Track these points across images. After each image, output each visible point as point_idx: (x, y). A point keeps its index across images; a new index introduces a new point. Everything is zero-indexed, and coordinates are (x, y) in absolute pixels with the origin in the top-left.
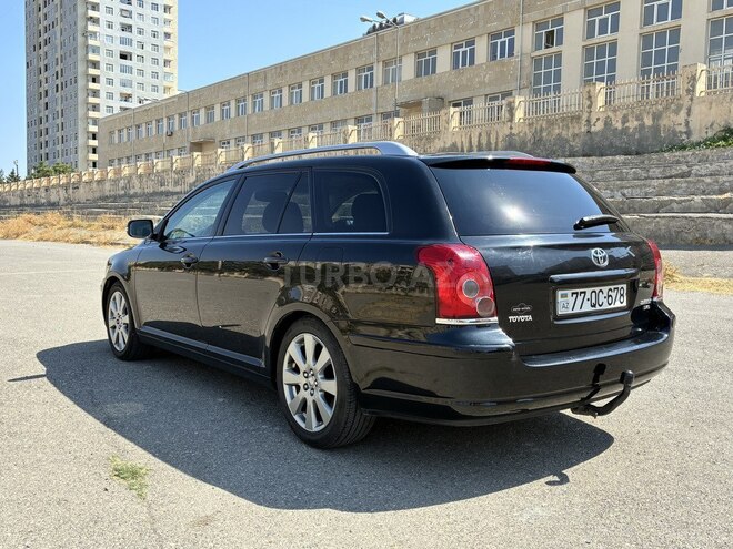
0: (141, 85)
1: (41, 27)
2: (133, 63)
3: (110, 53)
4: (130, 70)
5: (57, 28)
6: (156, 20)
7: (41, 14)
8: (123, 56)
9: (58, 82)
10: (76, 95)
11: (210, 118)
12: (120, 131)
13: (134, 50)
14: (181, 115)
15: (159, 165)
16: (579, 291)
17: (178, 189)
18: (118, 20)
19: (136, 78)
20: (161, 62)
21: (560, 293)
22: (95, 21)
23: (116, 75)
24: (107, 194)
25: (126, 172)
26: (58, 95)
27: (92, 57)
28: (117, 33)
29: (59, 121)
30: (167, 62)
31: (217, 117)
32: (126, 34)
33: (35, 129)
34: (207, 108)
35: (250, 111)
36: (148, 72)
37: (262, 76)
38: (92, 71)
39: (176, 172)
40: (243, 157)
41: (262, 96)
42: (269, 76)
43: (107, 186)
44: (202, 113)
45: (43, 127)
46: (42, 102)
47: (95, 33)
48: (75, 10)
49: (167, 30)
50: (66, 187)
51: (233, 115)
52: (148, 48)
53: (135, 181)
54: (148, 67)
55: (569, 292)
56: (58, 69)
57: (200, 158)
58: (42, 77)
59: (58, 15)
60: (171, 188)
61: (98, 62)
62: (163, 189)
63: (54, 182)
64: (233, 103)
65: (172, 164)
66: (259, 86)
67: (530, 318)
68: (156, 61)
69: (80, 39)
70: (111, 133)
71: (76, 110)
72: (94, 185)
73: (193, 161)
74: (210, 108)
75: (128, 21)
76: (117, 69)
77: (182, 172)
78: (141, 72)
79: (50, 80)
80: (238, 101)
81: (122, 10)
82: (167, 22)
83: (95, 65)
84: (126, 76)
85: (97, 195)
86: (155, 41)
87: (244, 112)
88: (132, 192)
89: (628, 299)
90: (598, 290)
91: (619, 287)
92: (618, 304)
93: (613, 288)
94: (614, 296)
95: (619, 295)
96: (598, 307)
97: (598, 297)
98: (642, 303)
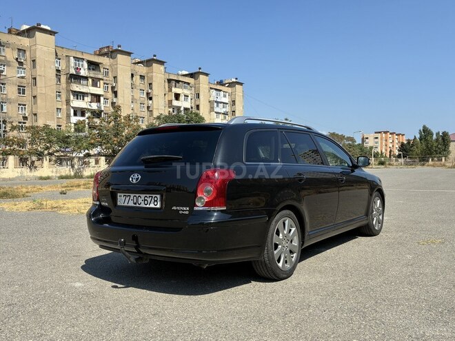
16: (127, 195)
55: (122, 195)
67: (107, 204)
89: (162, 204)
90: (137, 195)
91: (154, 196)
92: (152, 205)
93: (148, 196)
94: (149, 200)
95: (153, 200)
96: (137, 205)
97: (137, 200)
98: (174, 208)
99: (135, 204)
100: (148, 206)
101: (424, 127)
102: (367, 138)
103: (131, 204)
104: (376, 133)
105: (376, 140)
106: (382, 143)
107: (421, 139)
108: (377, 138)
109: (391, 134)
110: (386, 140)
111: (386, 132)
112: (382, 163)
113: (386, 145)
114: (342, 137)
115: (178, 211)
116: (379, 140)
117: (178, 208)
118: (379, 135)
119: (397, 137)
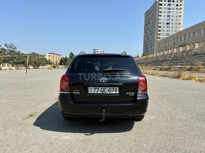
0: (172, 31)
1: (148, 19)
2: (170, 25)
3: (164, 23)
4: (169, 27)
5: (152, 19)
6: (177, 13)
7: (148, 16)
8: (167, 24)
9: (151, 33)
10: (155, 35)
11: (185, 38)
12: (162, 44)
13: (171, 22)
14: (177, 38)
15: (166, 53)
16: (96, 88)
17: (170, 59)
18: (166, 14)
19: (171, 29)
20: (178, 24)
21: (89, 88)
22: (161, 16)
23: (165, 29)
24: (154, 60)
25: (158, 55)
26: (151, 36)
27: (159, 25)
28: (166, 18)
29: (150, 42)
30: (179, 24)
31: (187, 38)
32: (169, 18)
33: (145, 45)
34: (184, 36)
35: (197, 35)
36: (174, 27)
37: (201, 24)
38: (159, 29)
39: (170, 54)
40: (186, 49)
41: (201, 30)
42: (203, 24)
43: (154, 58)
44: (183, 37)
45: (147, 44)
46: (147, 38)
47: (160, 19)
48: (156, 14)
49: (180, 15)
50: (145, 59)
51: (192, 37)
52: (174, 20)
53: (160, 57)
54: (174, 25)
55: (93, 88)
56: (151, 29)
57: (176, 50)
58: (147, 32)
59: (152, 16)
60: (168, 59)
61: (161, 26)
62: (166, 59)
63: (143, 58)
64: (192, 34)
65: (169, 52)
66: (200, 28)
67: (79, 93)
68: (176, 24)
69: (157, 21)
70: (160, 44)
71: (155, 39)
72: (151, 58)
73: (174, 51)
74: (185, 36)
75: (169, 14)
76: (165, 27)
77: (171, 54)
78: (172, 27)
79: (149, 32)
80: (193, 33)
81: (168, 12)
82: (180, 12)
83: (160, 27)
84: (168, 29)
85: (152, 61)
86: (176, 18)
87: (195, 35)
88: (159, 60)
89: (119, 92)
90: (104, 88)
91: (115, 88)
92: (114, 92)
93: (111, 88)
94: (112, 90)
95: (114, 90)
96: (104, 93)
97: (104, 90)
98: (127, 93)
99: (103, 92)
100: (111, 93)
101: (71, 53)
102: (45, 56)
103: (99, 92)
104: (49, 53)
105: (49, 57)
106: (52, 58)
107: (70, 58)
108: (50, 56)
109: (55, 54)
110: (54, 57)
111: (53, 54)
112: (54, 67)
113: (54, 59)
114: (38, 55)
115: (129, 94)
116: (50, 57)
117: (129, 93)
118: (50, 55)
119: (58, 56)
